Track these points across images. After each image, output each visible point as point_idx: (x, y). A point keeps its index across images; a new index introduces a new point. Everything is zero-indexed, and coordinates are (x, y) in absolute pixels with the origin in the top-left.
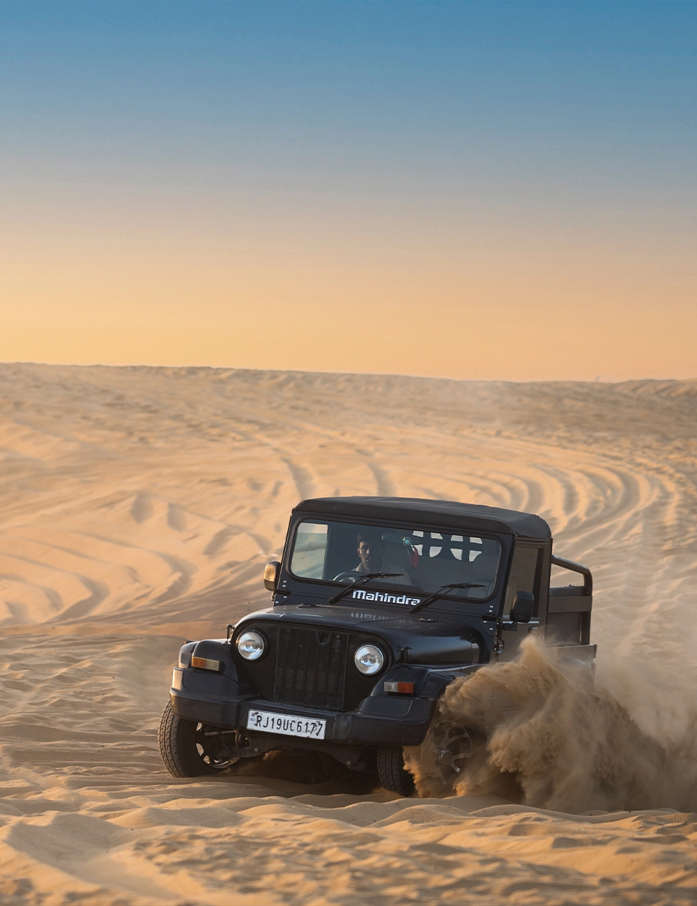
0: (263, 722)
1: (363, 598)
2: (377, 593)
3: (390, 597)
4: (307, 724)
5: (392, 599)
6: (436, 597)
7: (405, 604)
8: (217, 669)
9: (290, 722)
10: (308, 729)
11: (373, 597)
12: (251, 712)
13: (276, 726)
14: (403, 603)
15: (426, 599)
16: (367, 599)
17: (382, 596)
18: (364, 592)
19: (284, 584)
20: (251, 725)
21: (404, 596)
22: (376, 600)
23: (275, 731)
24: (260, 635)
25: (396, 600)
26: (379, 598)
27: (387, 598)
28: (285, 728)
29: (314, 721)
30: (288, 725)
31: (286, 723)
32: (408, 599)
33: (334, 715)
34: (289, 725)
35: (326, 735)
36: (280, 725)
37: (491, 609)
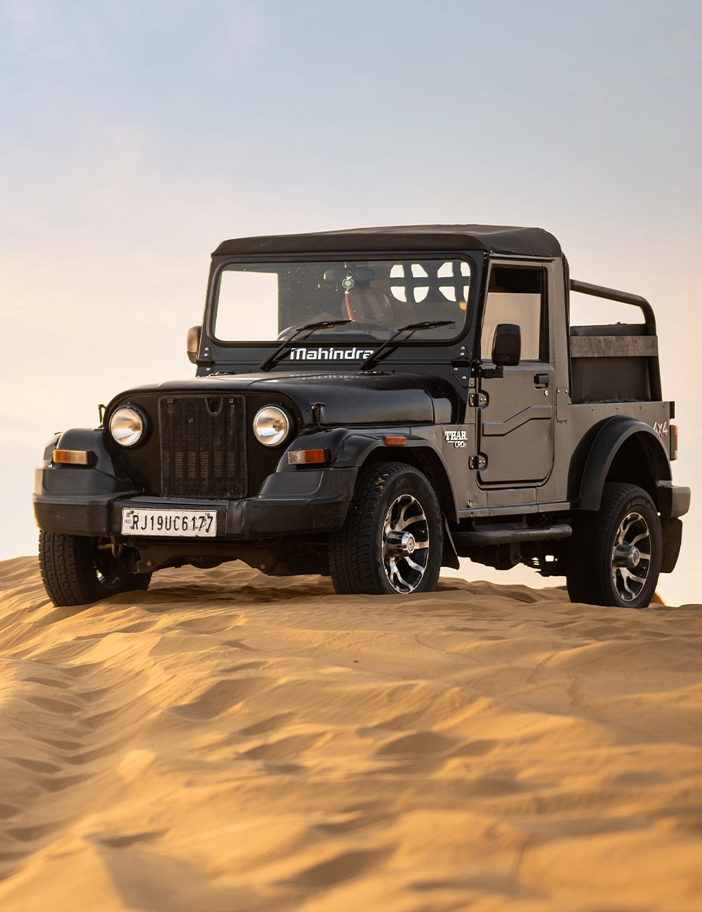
0: (141, 524)
1: (304, 358)
2: (320, 349)
3: (336, 352)
4: (194, 519)
5: (339, 354)
6: (394, 345)
7: (355, 360)
8: (84, 462)
9: (173, 519)
10: (196, 526)
11: (316, 355)
12: (125, 512)
13: (156, 526)
14: (353, 357)
15: (379, 348)
16: (308, 358)
17: (326, 352)
18: (304, 350)
19: (206, 352)
20: (126, 530)
21: (354, 349)
22: (320, 358)
23: (155, 533)
24: (137, 411)
25: (345, 355)
26: (323, 355)
27: (331, 354)
28: (168, 528)
29: (202, 513)
30: (171, 523)
31: (168, 521)
32: (359, 352)
33: (225, 503)
34: (173, 523)
35: (218, 531)
36: (161, 524)
37: (463, 351)
